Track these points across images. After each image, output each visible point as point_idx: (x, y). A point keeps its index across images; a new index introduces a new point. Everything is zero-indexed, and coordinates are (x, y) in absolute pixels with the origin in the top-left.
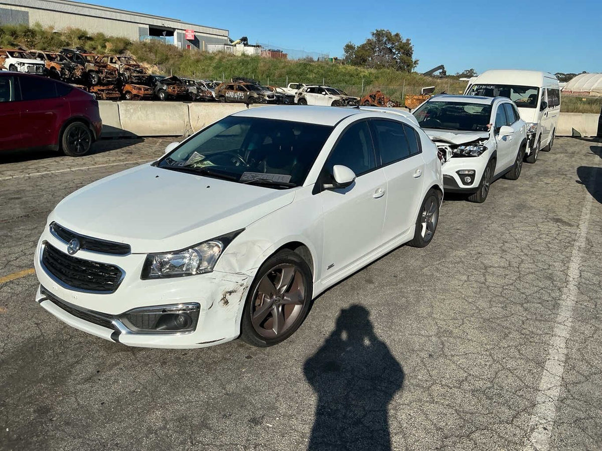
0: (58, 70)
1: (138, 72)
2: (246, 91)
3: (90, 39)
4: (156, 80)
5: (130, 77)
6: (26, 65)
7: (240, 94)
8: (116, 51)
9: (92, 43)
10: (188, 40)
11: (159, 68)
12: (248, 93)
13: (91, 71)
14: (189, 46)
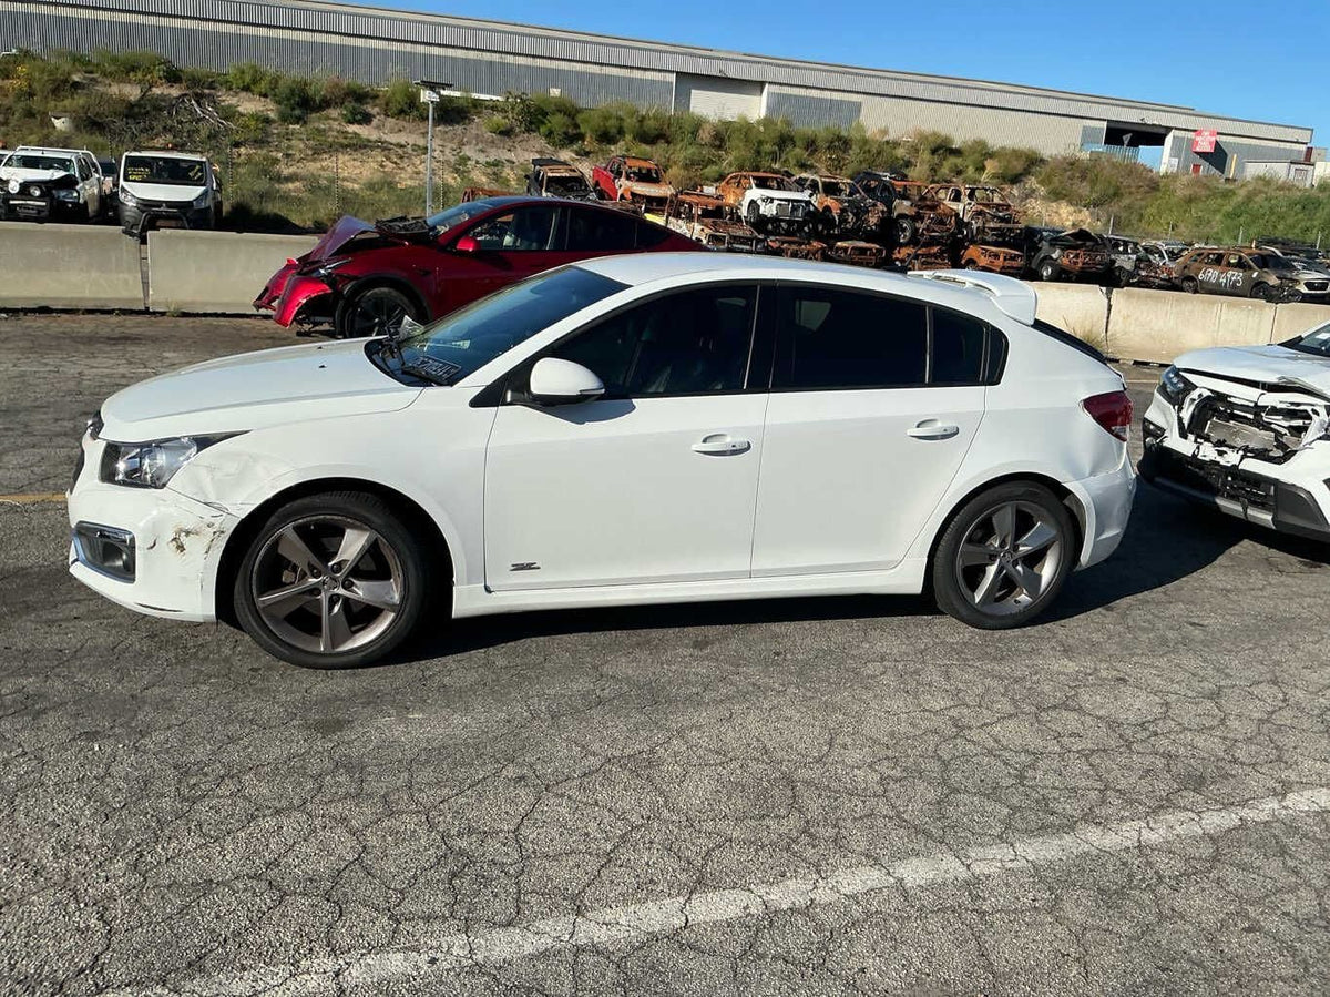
0: (835, 213)
1: (1002, 220)
2: (1250, 268)
3: (957, 152)
4: (1042, 239)
5: (981, 230)
6: (776, 202)
7: (1236, 276)
8: (1004, 178)
9: (958, 161)
10: (1197, 153)
11: (1091, 214)
12: (1255, 275)
13: (902, 216)
14: (1197, 167)
